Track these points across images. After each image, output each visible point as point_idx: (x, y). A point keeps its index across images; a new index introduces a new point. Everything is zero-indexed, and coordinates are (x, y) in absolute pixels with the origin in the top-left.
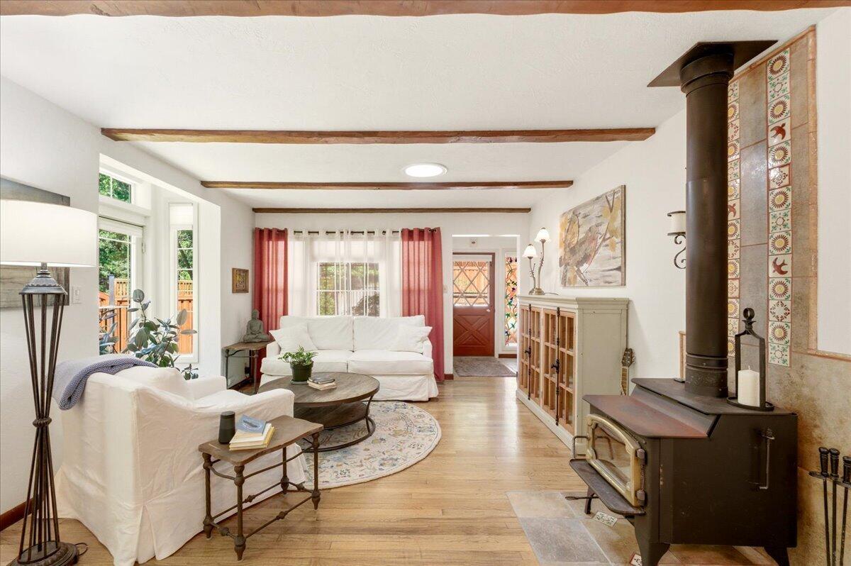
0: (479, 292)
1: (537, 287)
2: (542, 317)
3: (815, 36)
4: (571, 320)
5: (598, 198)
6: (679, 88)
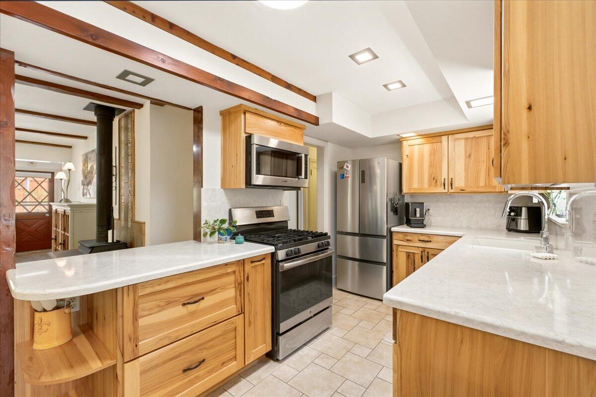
0: (38, 201)
1: (65, 198)
2: (60, 215)
3: (134, 113)
4: (68, 216)
5: (93, 151)
6: (94, 113)
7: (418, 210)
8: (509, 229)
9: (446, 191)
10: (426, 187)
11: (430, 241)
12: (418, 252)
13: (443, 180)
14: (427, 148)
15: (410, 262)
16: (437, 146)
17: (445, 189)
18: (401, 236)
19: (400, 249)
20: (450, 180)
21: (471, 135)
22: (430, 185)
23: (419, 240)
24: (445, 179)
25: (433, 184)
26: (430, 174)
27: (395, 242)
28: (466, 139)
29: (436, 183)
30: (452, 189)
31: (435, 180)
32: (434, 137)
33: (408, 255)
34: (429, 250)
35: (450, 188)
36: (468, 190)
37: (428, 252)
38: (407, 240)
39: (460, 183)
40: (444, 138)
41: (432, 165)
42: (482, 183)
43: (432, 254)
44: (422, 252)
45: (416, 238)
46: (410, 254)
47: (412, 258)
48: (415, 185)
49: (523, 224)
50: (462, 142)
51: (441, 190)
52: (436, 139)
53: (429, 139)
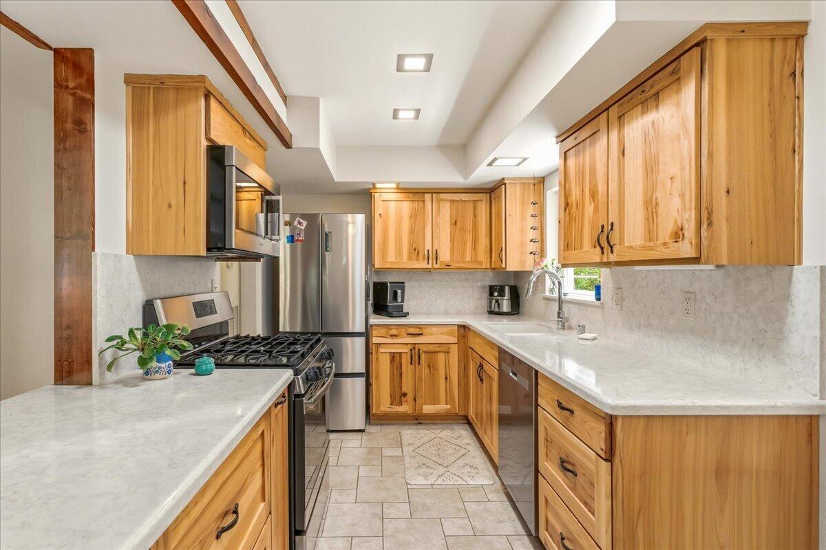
7: (399, 291)
8: (491, 312)
9: (430, 266)
10: (406, 263)
11: (422, 334)
12: (406, 350)
13: (426, 252)
14: (406, 207)
15: (395, 365)
16: (418, 205)
17: (428, 263)
18: (382, 331)
19: (382, 350)
20: (434, 251)
21: (456, 197)
22: (410, 258)
23: (408, 334)
24: (428, 251)
25: (414, 256)
26: (411, 244)
27: (375, 340)
28: (453, 201)
29: (418, 256)
30: (437, 263)
31: (416, 251)
32: (416, 193)
33: (393, 357)
34: (420, 346)
35: (435, 262)
36: (455, 265)
37: (419, 350)
38: (392, 336)
39: (445, 256)
40: (428, 197)
41: (412, 232)
42: (468, 259)
43: (424, 352)
44: (411, 350)
45: (403, 331)
46: (396, 355)
47: (398, 360)
48: (391, 257)
49: (506, 306)
50: (448, 205)
51: (424, 265)
52: (417, 197)
53: (410, 195)
